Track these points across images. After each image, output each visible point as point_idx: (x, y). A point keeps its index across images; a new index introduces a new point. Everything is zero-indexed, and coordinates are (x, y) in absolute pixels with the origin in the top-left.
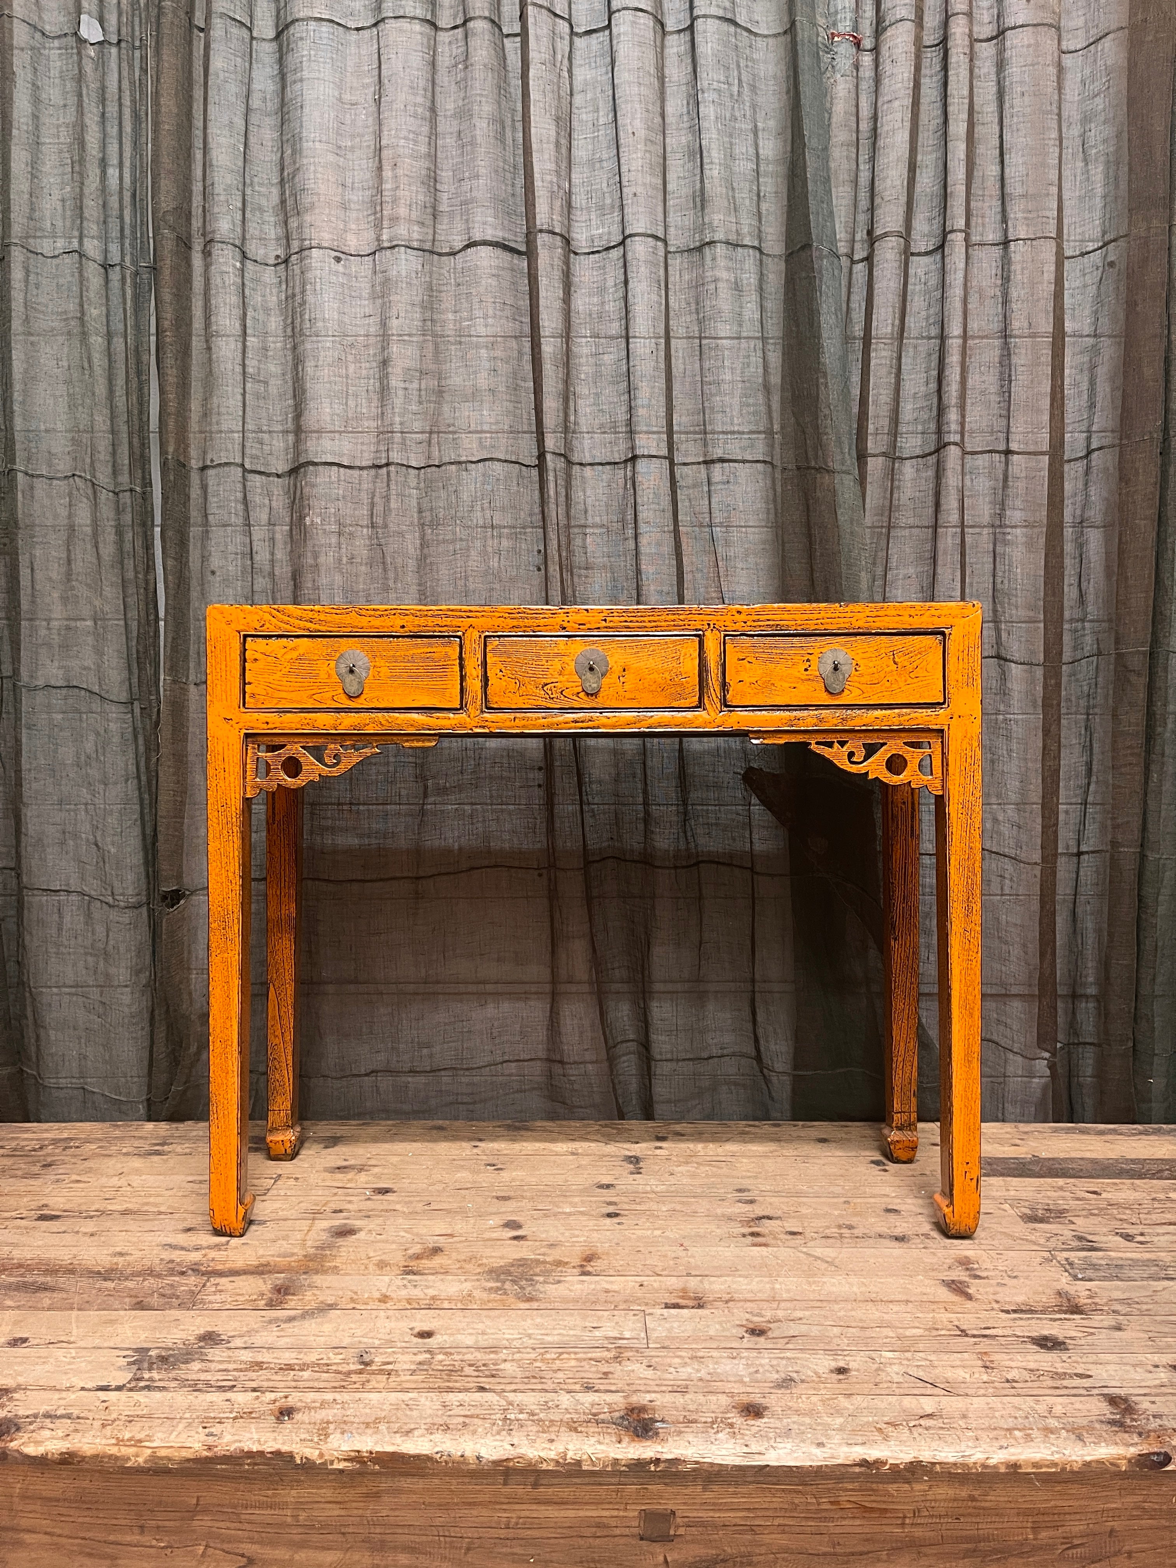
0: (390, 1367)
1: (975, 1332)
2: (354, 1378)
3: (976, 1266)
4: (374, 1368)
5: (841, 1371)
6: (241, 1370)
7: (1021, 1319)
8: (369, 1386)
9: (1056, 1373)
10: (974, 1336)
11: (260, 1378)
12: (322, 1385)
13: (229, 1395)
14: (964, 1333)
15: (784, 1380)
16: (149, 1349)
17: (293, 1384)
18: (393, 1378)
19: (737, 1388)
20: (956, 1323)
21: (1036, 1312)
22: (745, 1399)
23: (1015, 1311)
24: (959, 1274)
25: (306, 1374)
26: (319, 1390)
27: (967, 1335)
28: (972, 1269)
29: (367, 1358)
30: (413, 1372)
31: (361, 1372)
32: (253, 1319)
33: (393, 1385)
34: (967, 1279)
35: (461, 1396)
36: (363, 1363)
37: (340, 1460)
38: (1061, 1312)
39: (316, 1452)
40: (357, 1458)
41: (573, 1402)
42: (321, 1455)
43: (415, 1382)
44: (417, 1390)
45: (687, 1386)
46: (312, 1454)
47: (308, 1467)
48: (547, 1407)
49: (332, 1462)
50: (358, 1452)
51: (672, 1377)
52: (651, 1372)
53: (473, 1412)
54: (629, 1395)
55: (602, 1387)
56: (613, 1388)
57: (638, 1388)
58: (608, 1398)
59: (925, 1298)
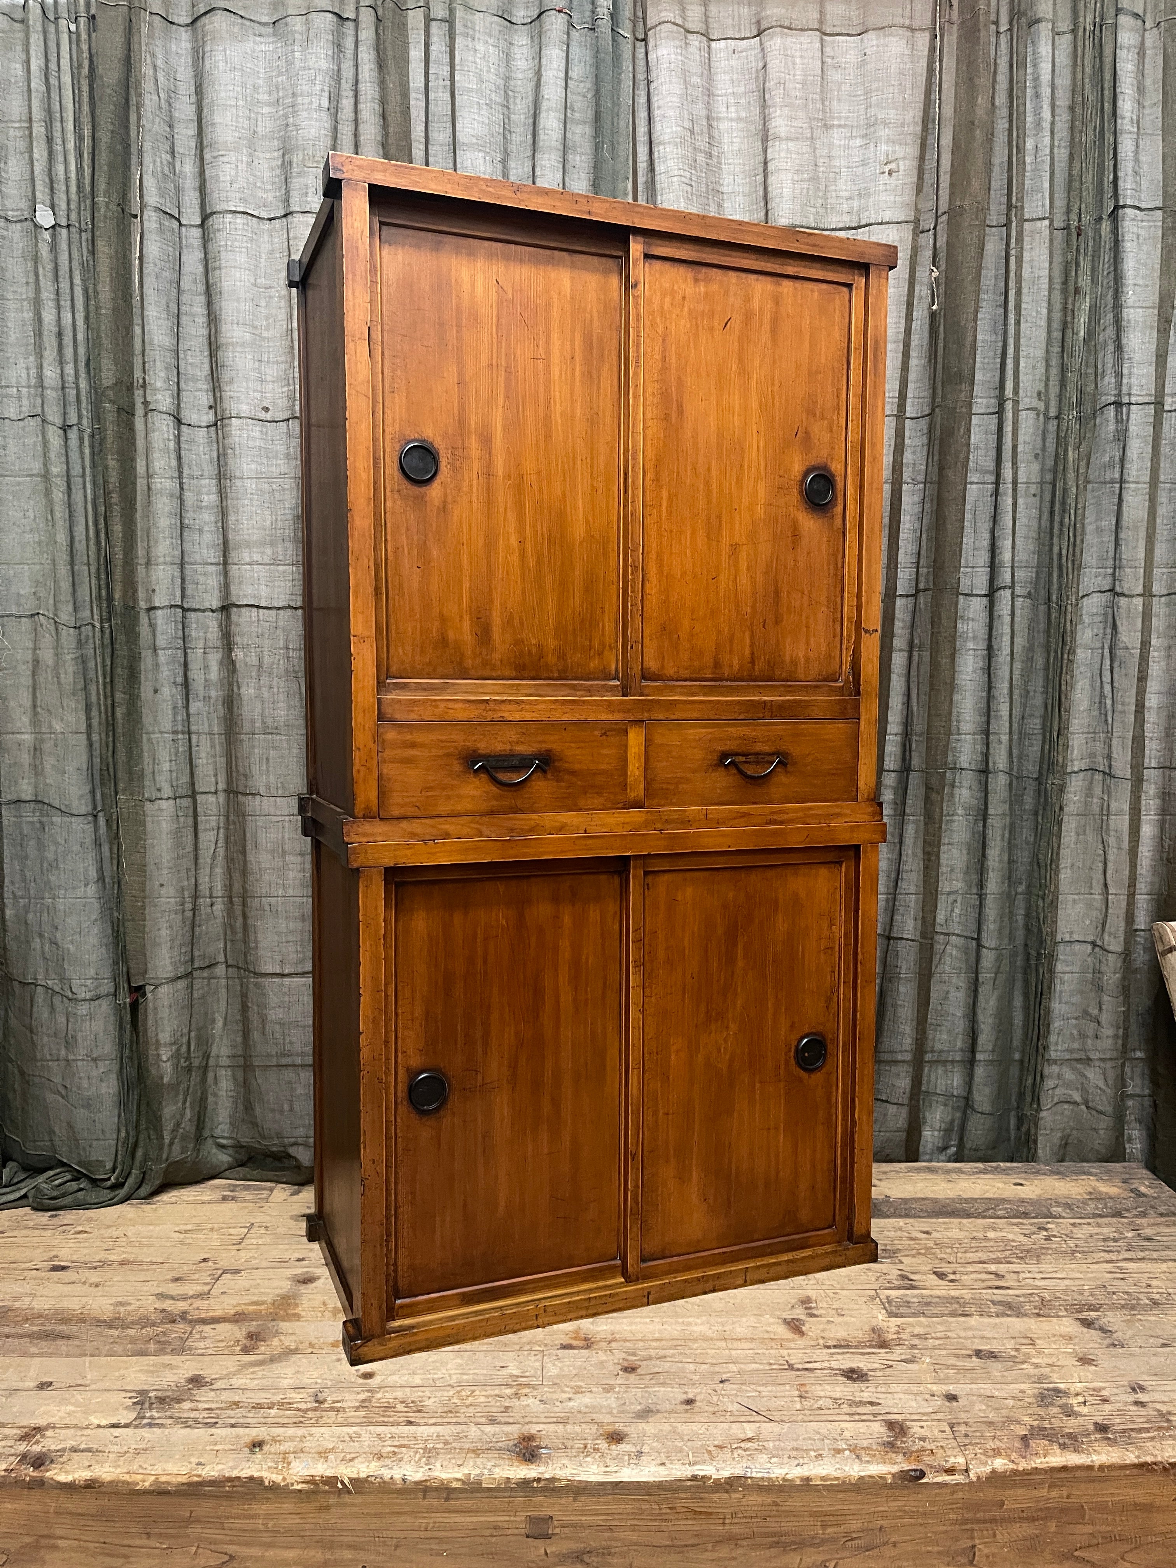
0: (339, 1405)
2: (310, 1414)
3: (814, 1305)
4: (326, 1405)
6: (221, 1409)
8: (322, 1422)
9: (854, 1402)
10: (799, 1370)
11: (236, 1415)
12: (286, 1421)
13: (213, 1430)
16: (147, 1391)
17: (263, 1420)
18: (341, 1414)
19: (606, 1419)
21: (852, 1347)
22: (611, 1428)
24: (799, 1313)
25: (273, 1412)
26: (283, 1425)
27: (793, 1369)
28: (810, 1308)
29: (320, 1398)
30: (357, 1409)
31: (315, 1409)
32: (230, 1363)
33: (340, 1420)
34: (804, 1317)
35: (393, 1429)
36: (316, 1401)
37: (298, 1483)
38: (871, 1346)
39: (281, 1477)
40: (311, 1481)
41: (479, 1433)
42: (284, 1479)
43: (358, 1417)
44: (359, 1424)
45: (568, 1418)
46: (277, 1478)
47: (274, 1488)
48: (458, 1437)
49: (292, 1484)
50: (312, 1476)
51: (558, 1410)
52: (542, 1406)
53: (402, 1442)
54: (523, 1426)
55: (502, 1420)
56: (511, 1420)
57: (531, 1420)
58: (506, 1429)
59: (766, 1336)
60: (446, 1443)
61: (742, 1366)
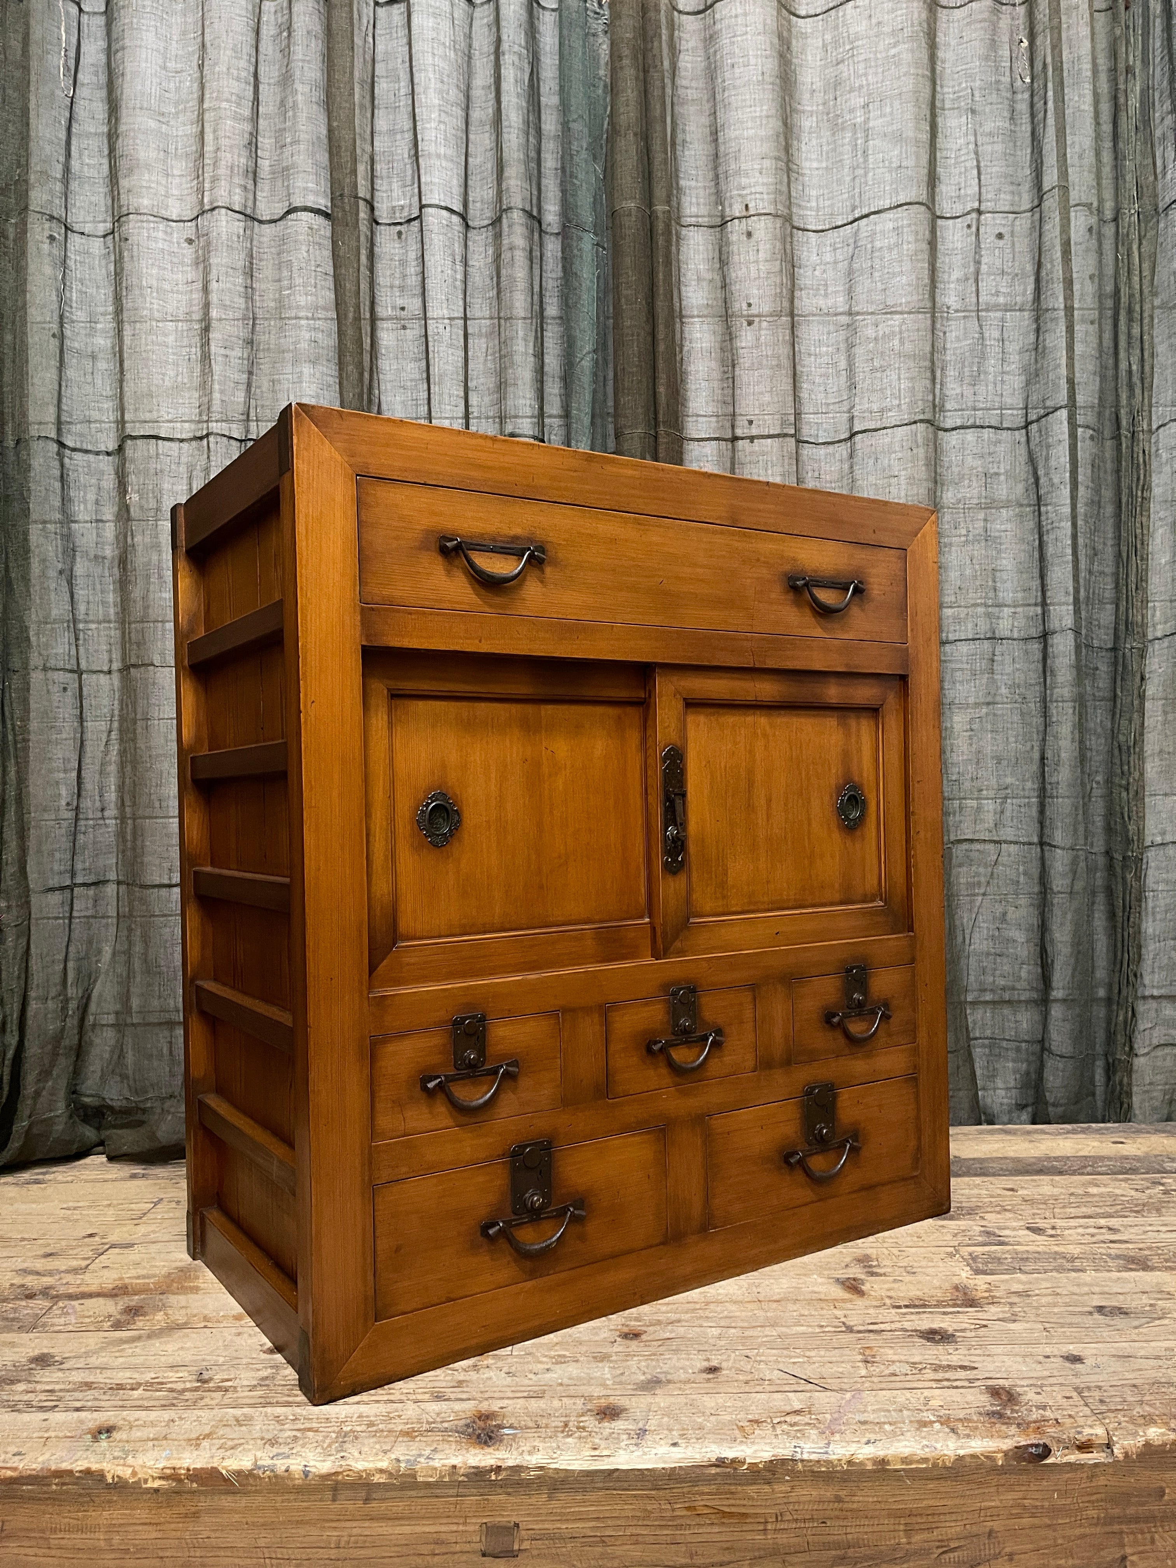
0: (229, 1384)
1: (861, 1328)
2: (187, 1395)
3: (875, 1263)
4: (210, 1385)
5: (713, 1370)
6: (68, 1390)
7: (912, 1313)
8: (201, 1403)
9: (940, 1366)
10: (859, 1332)
11: (85, 1397)
12: (151, 1403)
13: (48, 1415)
14: (850, 1329)
15: (649, 1382)
17: (120, 1403)
18: (228, 1395)
19: (597, 1391)
20: (843, 1319)
21: (929, 1306)
22: (603, 1402)
23: (906, 1306)
24: (855, 1271)
25: (136, 1393)
26: (147, 1409)
27: (852, 1331)
28: (871, 1266)
29: (206, 1376)
30: (253, 1388)
31: (195, 1390)
32: (92, 1340)
33: (226, 1401)
34: (863, 1277)
36: (200, 1380)
37: (154, 1478)
38: (955, 1306)
39: (130, 1471)
40: (173, 1476)
41: (419, 1411)
42: (134, 1473)
43: (252, 1397)
44: (251, 1406)
45: (544, 1392)
46: (125, 1473)
47: (120, 1486)
48: (389, 1418)
49: (146, 1481)
50: (174, 1469)
51: (531, 1383)
52: (509, 1379)
53: (308, 1425)
54: (480, 1402)
55: (453, 1396)
56: (464, 1396)
57: (492, 1395)
58: (457, 1406)
59: (815, 1296)
60: (371, 1424)
61: (784, 1329)
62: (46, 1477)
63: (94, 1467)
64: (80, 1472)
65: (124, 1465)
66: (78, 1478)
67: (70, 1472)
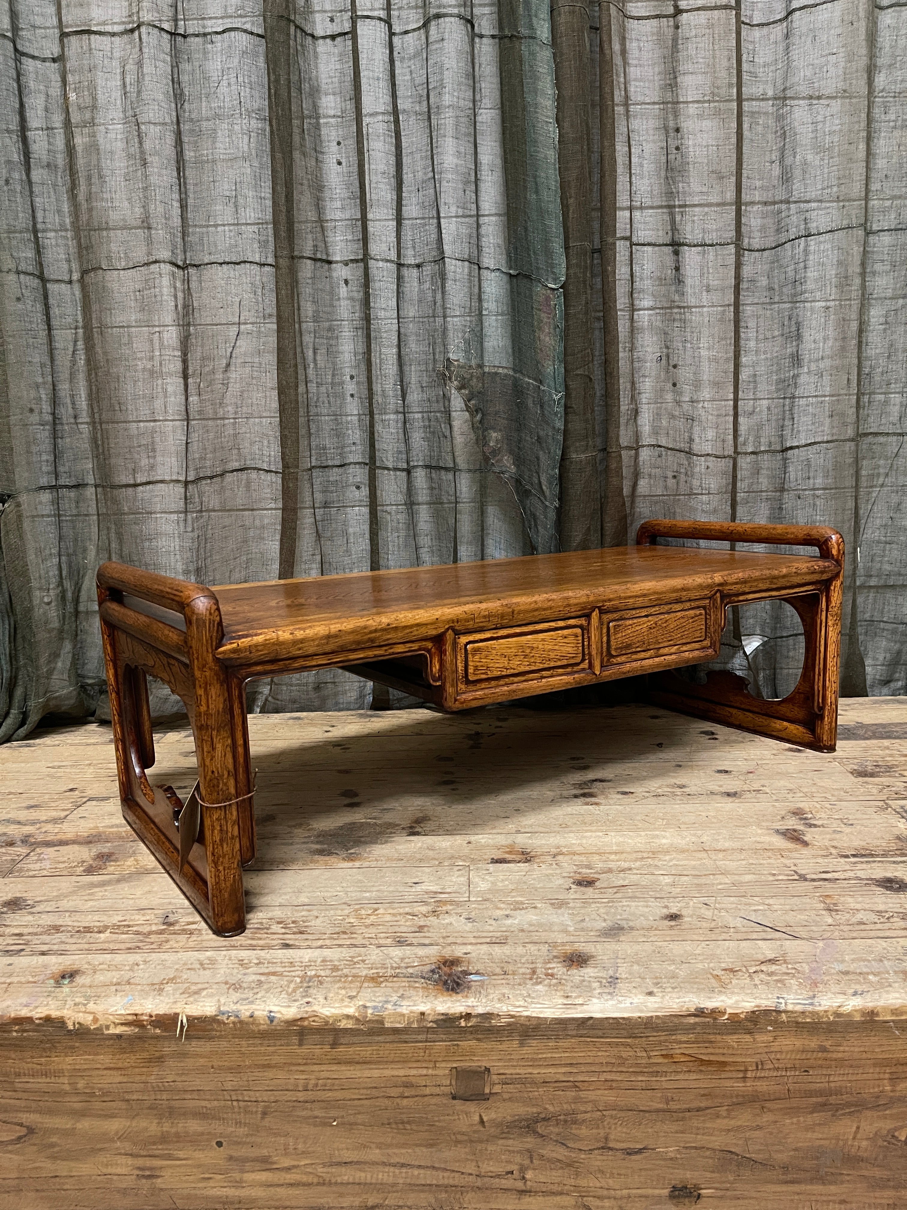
0: (194, 927)
1: (814, 876)
2: (153, 938)
3: (809, 816)
4: (177, 928)
5: (673, 917)
6: (35, 934)
7: (861, 862)
8: (166, 946)
10: (813, 880)
11: (52, 941)
12: (117, 946)
13: (14, 959)
14: (803, 878)
15: (611, 928)
17: (87, 946)
20: (794, 868)
21: (876, 856)
22: (568, 949)
23: (854, 856)
24: (793, 823)
25: (103, 936)
26: (112, 952)
27: (805, 879)
28: (806, 819)
31: (161, 932)
34: (802, 828)
35: (262, 954)
36: (165, 923)
37: (116, 1025)
39: (92, 1018)
40: (135, 1022)
41: (382, 957)
42: (96, 1020)
45: (506, 938)
46: (86, 1019)
47: (82, 1033)
48: (352, 962)
49: (108, 1027)
50: (136, 1015)
51: (491, 929)
52: (470, 925)
53: (271, 970)
54: (443, 947)
55: (415, 941)
56: (427, 941)
57: (454, 940)
58: (421, 952)
59: (759, 846)
60: (335, 969)
62: (6, 1024)
63: (54, 1014)
64: (40, 1019)
65: (85, 1012)
66: (39, 1025)
67: (30, 1020)
